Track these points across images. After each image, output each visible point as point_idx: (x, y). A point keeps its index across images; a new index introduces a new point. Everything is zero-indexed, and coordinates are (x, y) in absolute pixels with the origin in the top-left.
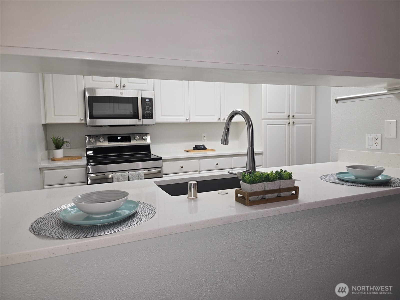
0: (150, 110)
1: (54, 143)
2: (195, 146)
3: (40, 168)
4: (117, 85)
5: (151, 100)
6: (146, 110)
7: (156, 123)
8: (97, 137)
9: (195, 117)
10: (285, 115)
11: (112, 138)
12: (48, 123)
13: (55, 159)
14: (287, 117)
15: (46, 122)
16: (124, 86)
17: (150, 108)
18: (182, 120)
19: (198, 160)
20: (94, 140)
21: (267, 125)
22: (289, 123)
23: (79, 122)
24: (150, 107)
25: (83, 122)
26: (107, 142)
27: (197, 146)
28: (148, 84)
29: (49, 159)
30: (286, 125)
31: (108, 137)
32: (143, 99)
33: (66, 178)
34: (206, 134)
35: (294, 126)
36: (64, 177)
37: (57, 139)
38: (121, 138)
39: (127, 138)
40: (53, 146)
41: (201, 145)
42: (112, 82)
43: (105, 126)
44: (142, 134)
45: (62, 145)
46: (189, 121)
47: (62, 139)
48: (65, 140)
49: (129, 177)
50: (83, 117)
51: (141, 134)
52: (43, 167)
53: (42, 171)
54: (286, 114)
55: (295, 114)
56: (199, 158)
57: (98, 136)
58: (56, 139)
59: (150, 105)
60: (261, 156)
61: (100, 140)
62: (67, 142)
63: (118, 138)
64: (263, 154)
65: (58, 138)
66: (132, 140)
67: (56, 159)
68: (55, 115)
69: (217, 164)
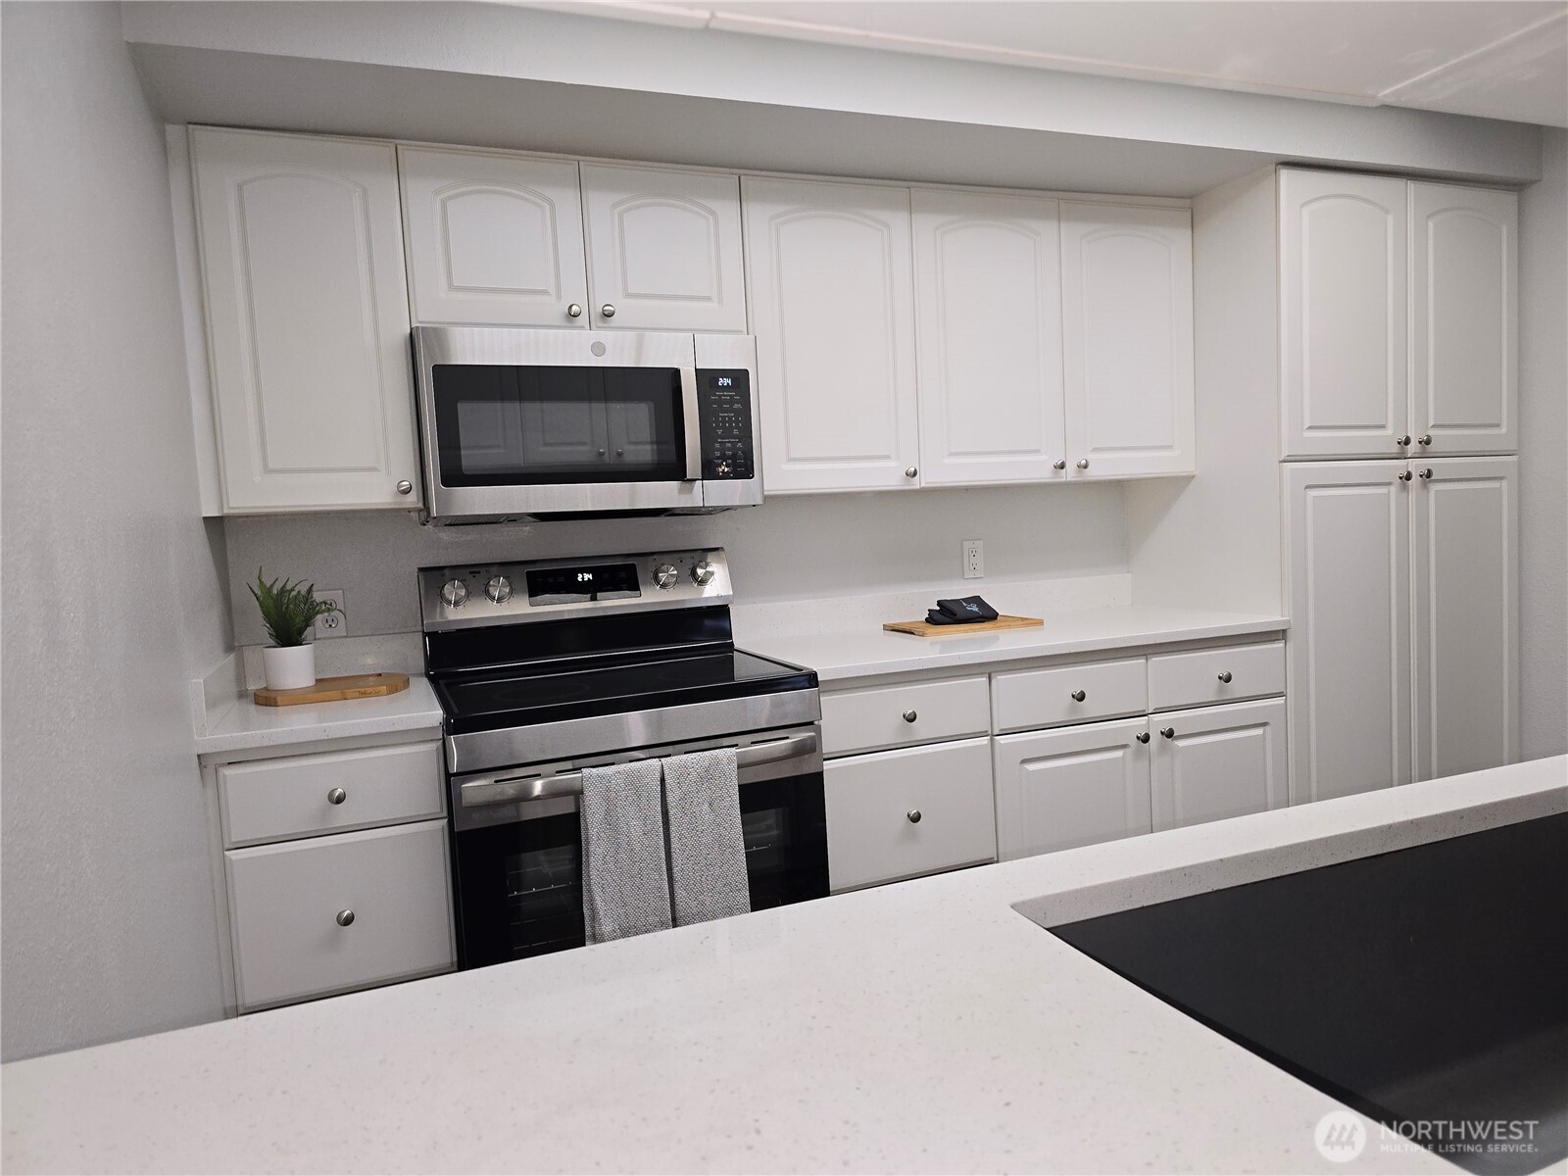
0: (736, 432)
1: (267, 615)
2: (939, 603)
3: (199, 756)
4: (574, 308)
5: (740, 378)
6: (720, 432)
7: (766, 498)
8: (476, 576)
9: (946, 461)
10: (1386, 438)
11: (551, 580)
12: (232, 511)
13: (273, 695)
14: (1395, 449)
15: (225, 506)
16: (610, 315)
17: (737, 422)
18: (887, 477)
19: (984, 679)
20: (463, 592)
21: (1306, 488)
22: (1408, 477)
23: (390, 504)
24: (737, 419)
25: (413, 500)
26: (526, 599)
27: (949, 605)
28: (720, 301)
29: (242, 695)
30: (1393, 489)
31: (529, 574)
32: (707, 378)
33: (340, 800)
34: (981, 542)
35: (1428, 492)
36: (330, 796)
37: (283, 590)
38: (590, 576)
39: (620, 575)
40: (263, 630)
41: (967, 600)
42: (545, 292)
43: (512, 519)
44: (692, 554)
45: (308, 622)
46: (917, 484)
47: (303, 589)
48: (318, 597)
49: (663, 780)
50: (410, 478)
51: (682, 555)
52: (215, 750)
53: (210, 770)
54: (1389, 431)
55: (1432, 433)
56: (989, 669)
57: (483, 570)
58: (275, 592)
59: (736, 406)
60: (1281, 645)
61: (491, 589)
62: (329, 607)
63: (580, 579)
64: (1289, 634)
65: (289, 587)
66: (645, 584)
67: (279, 699)
68: (267, 470)
69: (1081, 697)
